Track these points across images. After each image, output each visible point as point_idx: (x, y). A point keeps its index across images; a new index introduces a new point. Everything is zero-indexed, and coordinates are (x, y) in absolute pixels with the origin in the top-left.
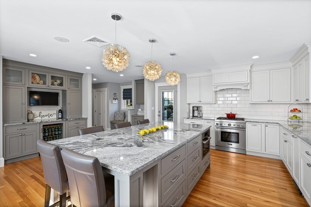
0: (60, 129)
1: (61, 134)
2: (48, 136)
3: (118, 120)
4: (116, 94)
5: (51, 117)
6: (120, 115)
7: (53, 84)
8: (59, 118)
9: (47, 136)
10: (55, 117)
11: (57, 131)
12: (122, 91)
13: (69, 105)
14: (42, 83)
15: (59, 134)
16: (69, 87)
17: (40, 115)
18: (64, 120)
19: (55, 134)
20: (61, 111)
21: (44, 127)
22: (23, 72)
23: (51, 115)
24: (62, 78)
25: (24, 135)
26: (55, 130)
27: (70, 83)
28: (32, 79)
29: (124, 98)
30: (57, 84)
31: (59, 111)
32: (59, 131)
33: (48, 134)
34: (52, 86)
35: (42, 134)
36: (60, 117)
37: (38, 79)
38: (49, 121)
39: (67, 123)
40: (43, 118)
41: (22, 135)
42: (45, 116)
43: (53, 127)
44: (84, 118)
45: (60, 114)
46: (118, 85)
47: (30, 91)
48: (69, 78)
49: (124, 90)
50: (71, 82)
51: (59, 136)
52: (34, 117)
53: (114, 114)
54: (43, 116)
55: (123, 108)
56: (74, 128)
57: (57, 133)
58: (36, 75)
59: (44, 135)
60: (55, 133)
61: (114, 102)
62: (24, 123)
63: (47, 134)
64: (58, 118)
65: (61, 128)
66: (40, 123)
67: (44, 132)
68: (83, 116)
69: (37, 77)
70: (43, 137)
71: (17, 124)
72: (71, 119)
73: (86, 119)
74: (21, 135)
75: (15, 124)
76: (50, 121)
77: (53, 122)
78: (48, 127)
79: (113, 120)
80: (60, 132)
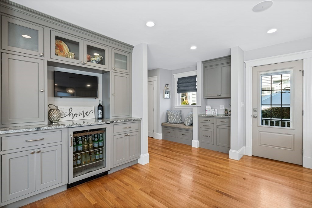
0: (101, 139)
1: (102, 147)
2: (83, 151)
3: (172, 122)
4: (168, 85)
5: (86, 117)
6: (175, 114)
7: (89, 60)
8: (99, 118)
9: (81, 151)
10: (92, 116)
11: (97, 141)
12: (176, 81)
13: (113, 97)
14: (73, 57)
15: (99, 147)
16: (113, 67)
17: (69, 113)
18: (108, 122)
19: (94, 148)
20: (101, 107)
21: (76, 135)
22: (39, 32)
23: (86, 113)
24: (104, 51)
25: (39, 152)
26: (93, 139)
27: (115, 61)
28: (56, 49)
29: (179, 91)
30: (96, 61)
31: (99, 106)
32: (100, 141)
33: (82, 148)
34: (89, 63)
35: (71, 149)
36: (100, 116)
37: (66, 50)
38: (84, 125)
39: (112, 128)
40: (75, 118)
41: (35, 152)
42: (78, 115)
43: (91, 135)
44: (137, 120)
45: (100, 111)
46: (171, 73)
47: (54, 71)
48: (114, 51)
49: (179, 79)
50: (116, 59)
51: (99, 151)
52: (60, 117)
53: (165, 114)
54: (75, 115)
55: (177, 105)
56: (123, 136)
57: (96, 145)
58: (63, 44)
59: (76, 149)
60: (94, 145)
61: (166, 96)
62: (38, 129)
63: (80, 148)
64: (97, 118)
65: (102, 137)
66: (68, 128)
67: (75, 143)
68: (134, 116)
69: (64, 47)
70: (74, 153)
71: (25, 130)
72: (119, 121)
73: (139, 121)
74: (32, 153)
75: (21, 131)
76: (86, 124)
77: (90, 125)
78: (82, 134)
79: (164, 122)
80: (101, 144)
